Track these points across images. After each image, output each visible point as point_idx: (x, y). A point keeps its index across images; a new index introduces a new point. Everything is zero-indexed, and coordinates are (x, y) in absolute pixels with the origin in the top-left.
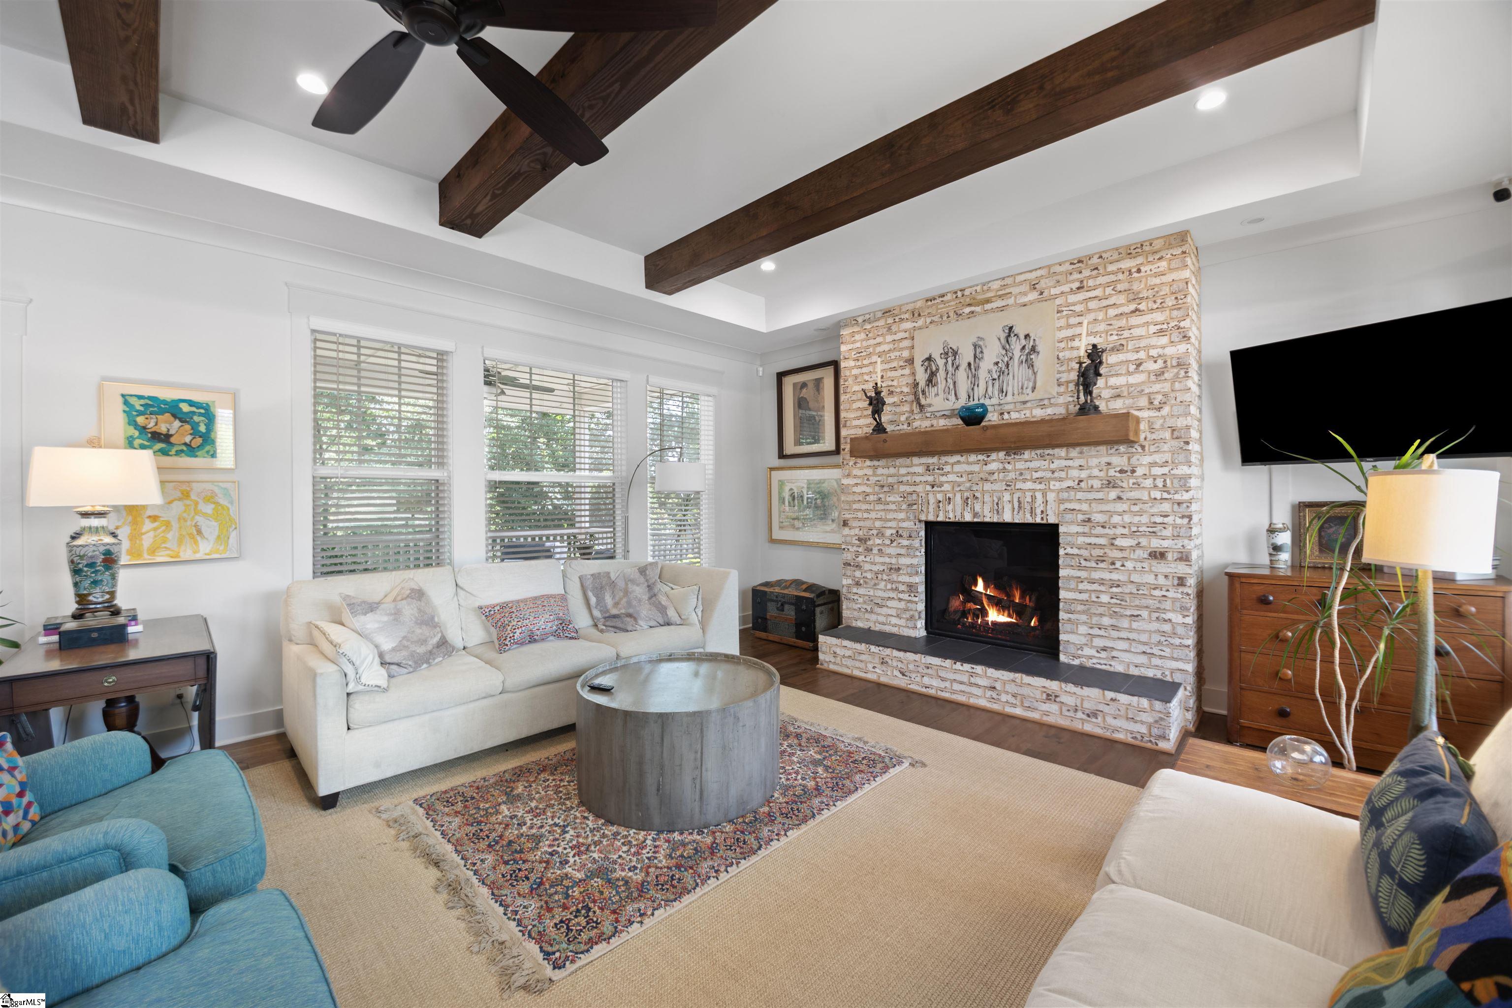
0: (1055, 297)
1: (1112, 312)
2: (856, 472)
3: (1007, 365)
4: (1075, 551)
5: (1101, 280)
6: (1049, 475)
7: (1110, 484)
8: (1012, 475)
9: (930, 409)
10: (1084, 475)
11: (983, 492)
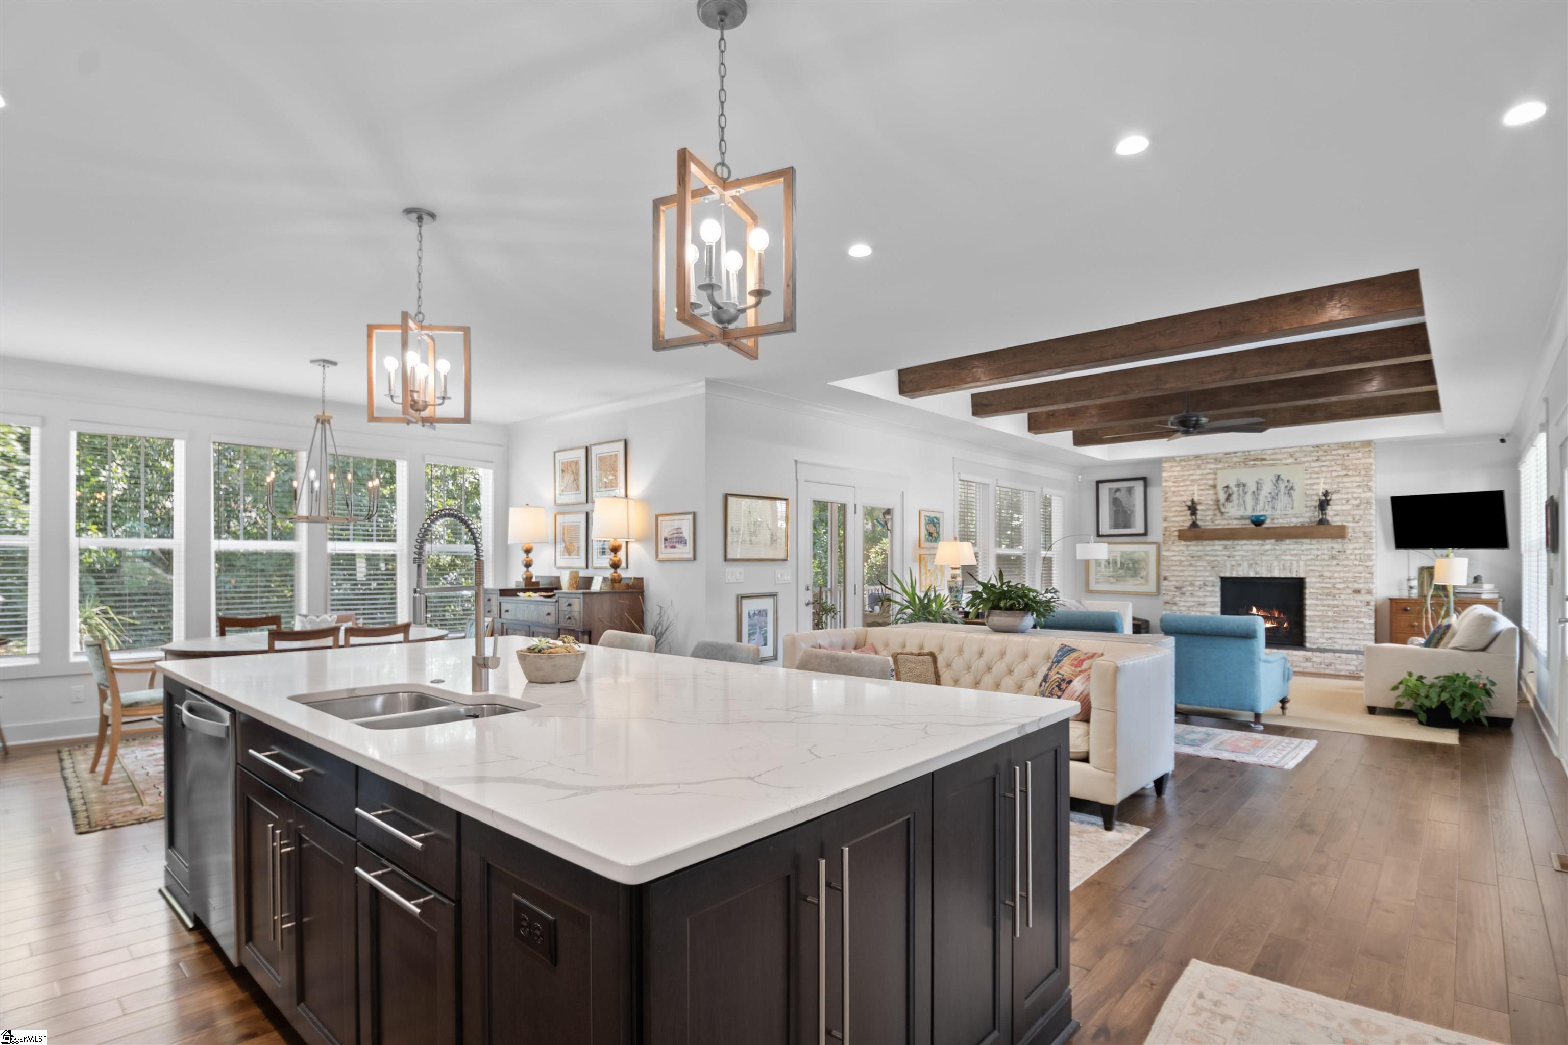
0: (1304, 463)
1: (1334, 474)
2: (1173, 548)
3: (1277, 495)
4: (1315, 591)
5: (1328, 458)
6: (1301, 552)
7: (1333, 557)
8: (1279, 552)
9: (1228, 515)
10: (1319, 552)
11: (1262, 561)
